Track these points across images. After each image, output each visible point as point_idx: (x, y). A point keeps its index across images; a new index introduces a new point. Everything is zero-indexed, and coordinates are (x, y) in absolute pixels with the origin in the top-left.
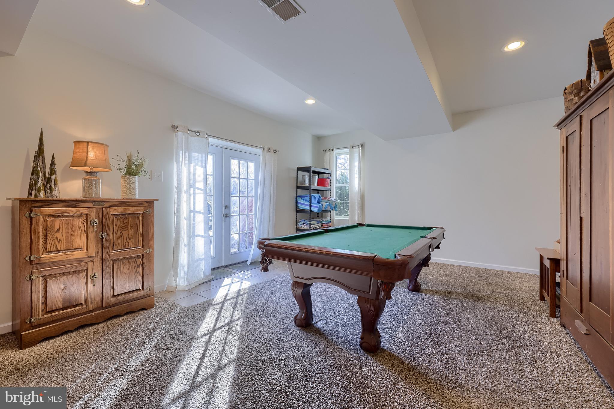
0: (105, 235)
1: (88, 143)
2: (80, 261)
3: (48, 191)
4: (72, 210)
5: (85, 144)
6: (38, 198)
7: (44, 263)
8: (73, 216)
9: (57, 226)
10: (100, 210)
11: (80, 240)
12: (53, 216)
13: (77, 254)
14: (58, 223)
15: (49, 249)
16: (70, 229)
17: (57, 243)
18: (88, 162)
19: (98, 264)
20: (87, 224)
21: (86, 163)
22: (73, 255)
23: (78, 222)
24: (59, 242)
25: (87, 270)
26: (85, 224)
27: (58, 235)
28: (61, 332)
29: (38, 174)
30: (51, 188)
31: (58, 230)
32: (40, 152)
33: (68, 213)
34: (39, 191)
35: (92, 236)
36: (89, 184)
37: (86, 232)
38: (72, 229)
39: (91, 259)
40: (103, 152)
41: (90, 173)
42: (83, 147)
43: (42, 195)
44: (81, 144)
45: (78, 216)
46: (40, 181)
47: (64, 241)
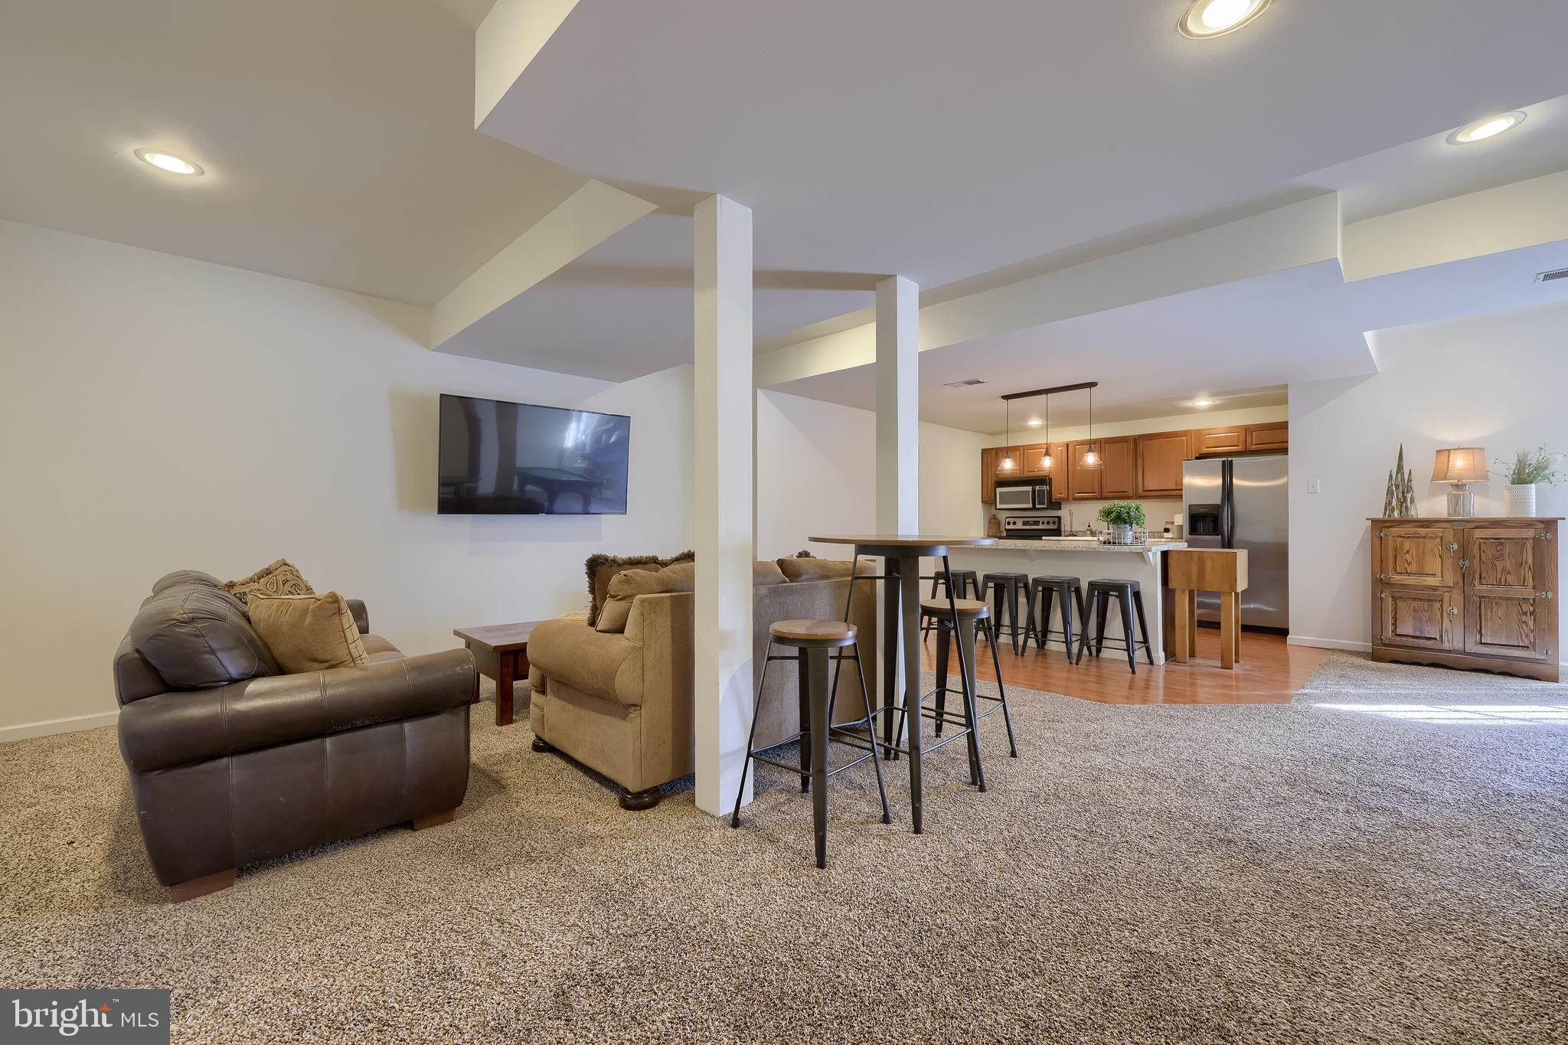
0: (1467, 563)
1: (1449, 451)
2: (1435, 589)
3: (1404, 510)
4: (1423, 531)
5: (1447, 452)
6: (1392, 518)
7: (1394, 584)
8: (1424, 537)
9: (1406, 548)
10: (1460, 533)
11: (1433, 564)
12: (1403, 537)
13: (1430, 581)
14: (1407, 545)
15: (1398, 570)
16: (1421, 551)
17: (1407, 566)
18: (1448, 474)
19: (1457, 596)
20: (1442, 548)
21: (1446, 475)
22: (1424, 581)
23: (1433, 545)
24: (1408, 564)
25: (1442, 600)
26: (1440, 547)
27: (1408, 557)
28: (1411, 661)
29: (1392, 494)
30: (1406, 507)
31: (1408, 552)
32: (1400, 468)
33: (1419, 534)
34: (1393, 510)
35: (1449, 563)
36: (1455, 502)
37: (1440, 557)
38: (1423, 553)
39: (1448, 589)
40: (1472, 458)
41: (1457, 486)
42: (1444, 457)
43: (1396, 516)
44: (1442, 453)
45: (1431, 538)
46: (1394, 500)
47: (1414, 565)
